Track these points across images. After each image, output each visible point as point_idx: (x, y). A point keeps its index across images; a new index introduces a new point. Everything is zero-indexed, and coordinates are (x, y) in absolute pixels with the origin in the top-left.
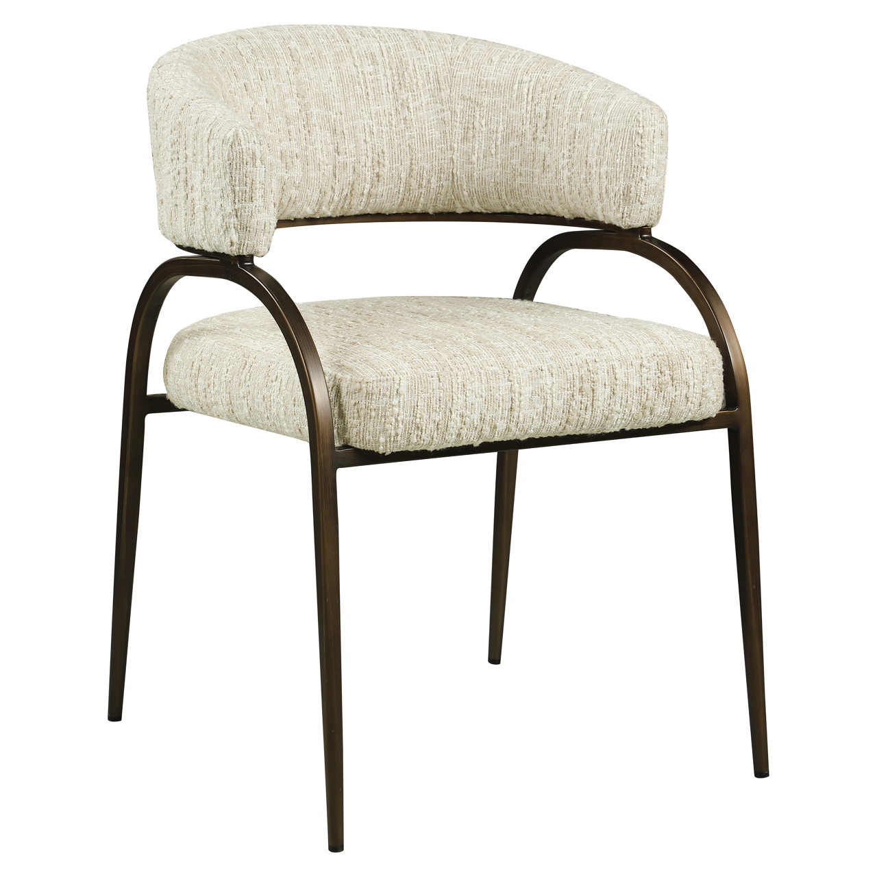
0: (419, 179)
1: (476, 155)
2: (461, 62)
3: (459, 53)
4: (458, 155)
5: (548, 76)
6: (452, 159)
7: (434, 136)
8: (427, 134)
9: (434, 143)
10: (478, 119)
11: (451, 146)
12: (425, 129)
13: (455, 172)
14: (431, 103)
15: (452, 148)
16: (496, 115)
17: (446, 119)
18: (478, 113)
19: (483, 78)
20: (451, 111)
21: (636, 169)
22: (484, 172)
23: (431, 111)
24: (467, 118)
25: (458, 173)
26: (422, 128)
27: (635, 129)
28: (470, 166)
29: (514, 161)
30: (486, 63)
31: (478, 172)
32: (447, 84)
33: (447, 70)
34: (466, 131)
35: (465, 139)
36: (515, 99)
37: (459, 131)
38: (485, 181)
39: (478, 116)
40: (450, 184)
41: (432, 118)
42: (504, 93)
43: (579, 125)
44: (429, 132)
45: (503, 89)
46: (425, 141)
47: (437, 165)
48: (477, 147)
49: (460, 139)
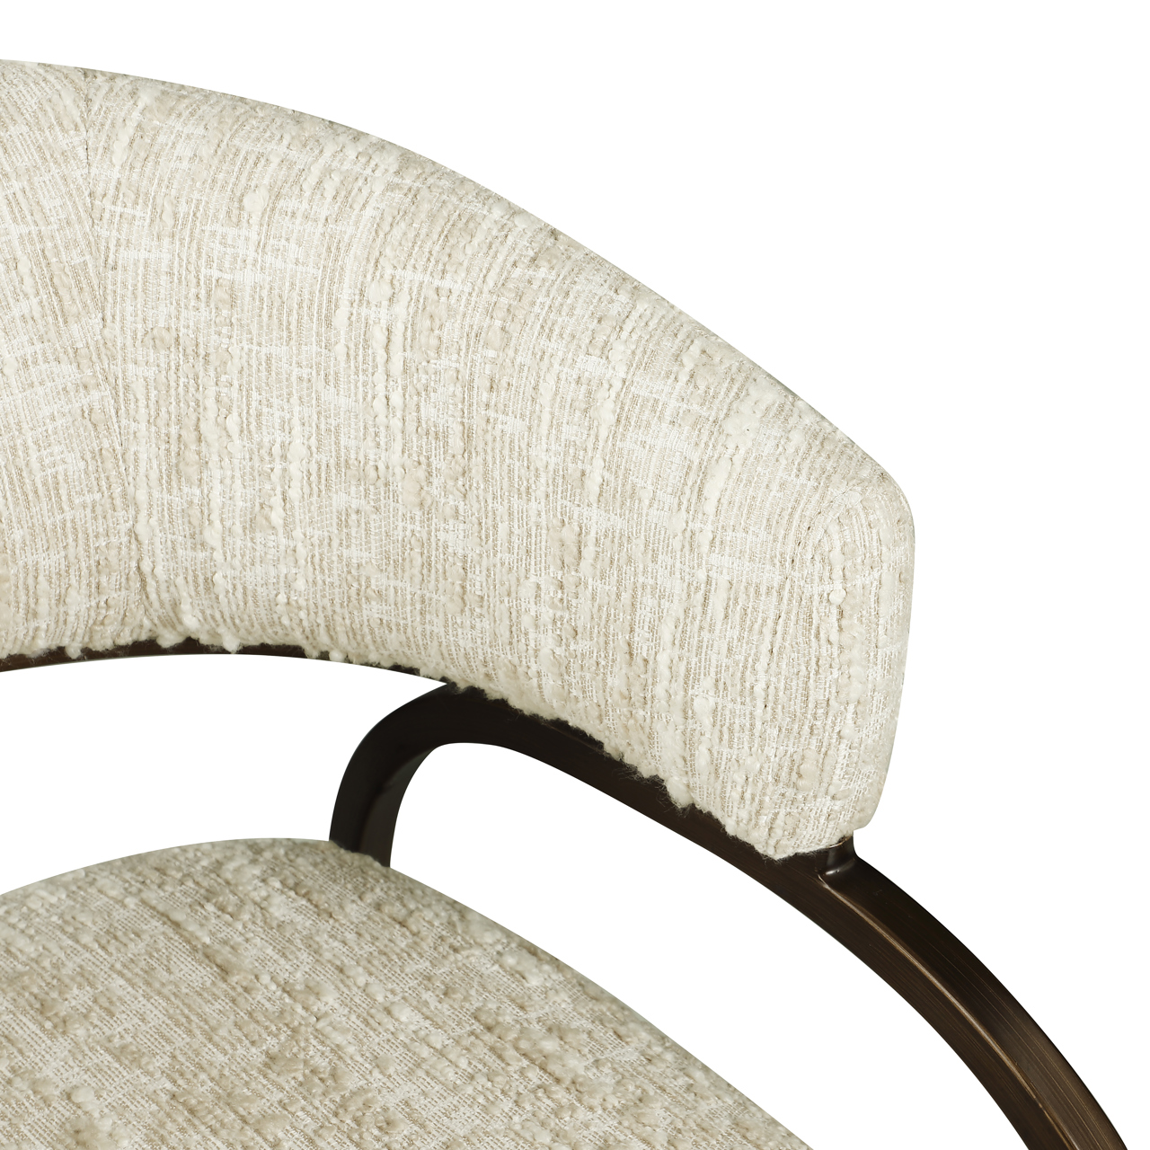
0: (23, 598)
1: (217, 524)
2: (129, 211)
3: (116, 175)
4: (154, 521)
5: (457, 288)
6: (132, 533)
7: (61, 468)
8: (35, 465)
9: (63, 492)
10: (211, 414)
11: (124, 495)
12: (26, 448)
13: (146, 567)
14: (35, 363)
15: (129, 501)
16: (275, 401)
17: (97, 416)
18: (212, 391)
19: (216, 274)
20: (115, 388)
21: (820, 711)
22: (248, 573)
23: (40, 390)
24: (172, 408)
25: (159, 570)
26: (14, 448)
27: (816, 590)
28: (201, 555)
29: (355, 554)
30: (222, 216)
31: (230, 572)
32: (87, 297)
33: (83, 243)
34: (174, 448)
35: (174, 473)
36: (342, 358)
37: (147, 453)
38: (255, 596)
39: (210, 403)
40: (134, 597)
41: (46, 411)
42: (299, 335)
43: (597, 520)
44: (41, 460)
45: (294, 318)
46: (28, 487)
47: (82, 554)
48: (217, 501)
49: (154, 475)
